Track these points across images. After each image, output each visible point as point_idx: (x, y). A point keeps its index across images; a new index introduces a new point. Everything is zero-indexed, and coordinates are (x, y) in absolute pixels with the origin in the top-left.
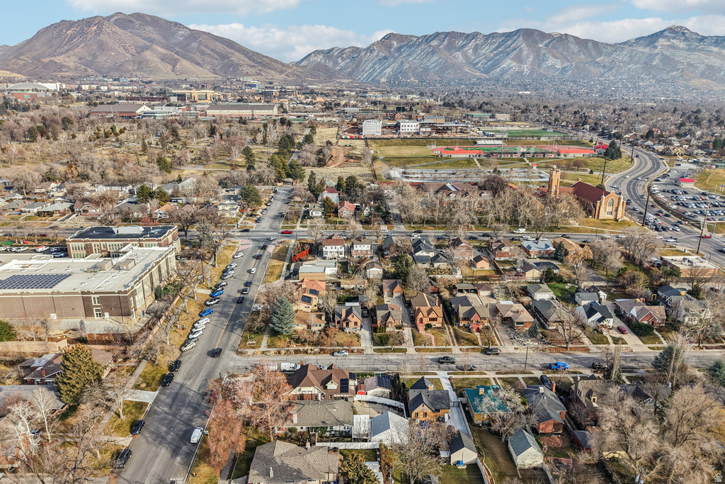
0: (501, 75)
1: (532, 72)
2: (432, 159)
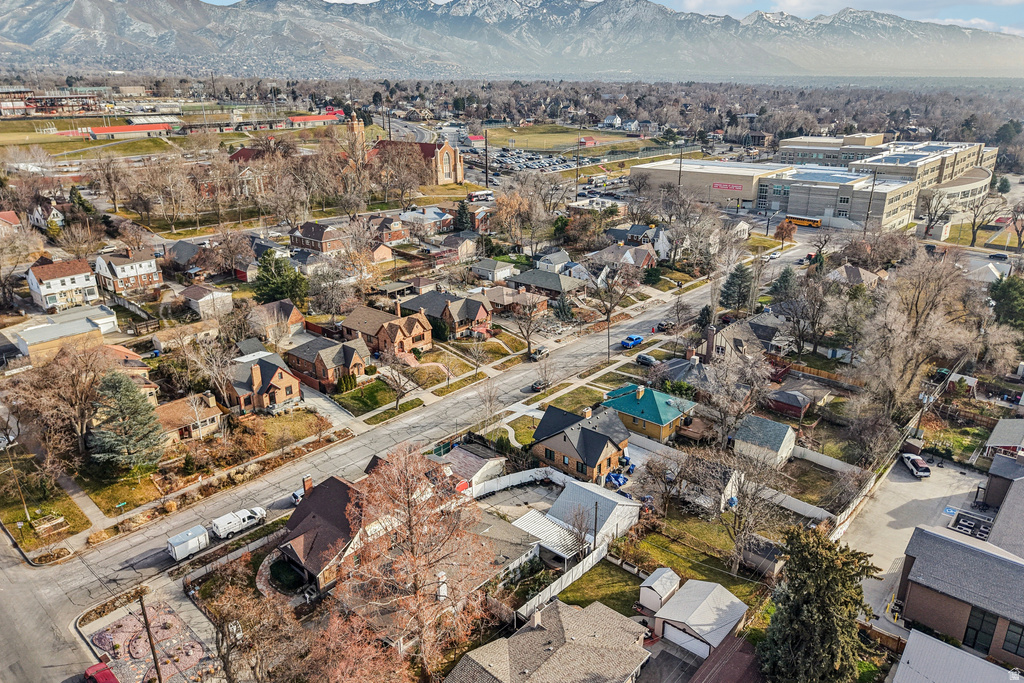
0: (58, 46)
1: (111, 41)
2: (79, 144)
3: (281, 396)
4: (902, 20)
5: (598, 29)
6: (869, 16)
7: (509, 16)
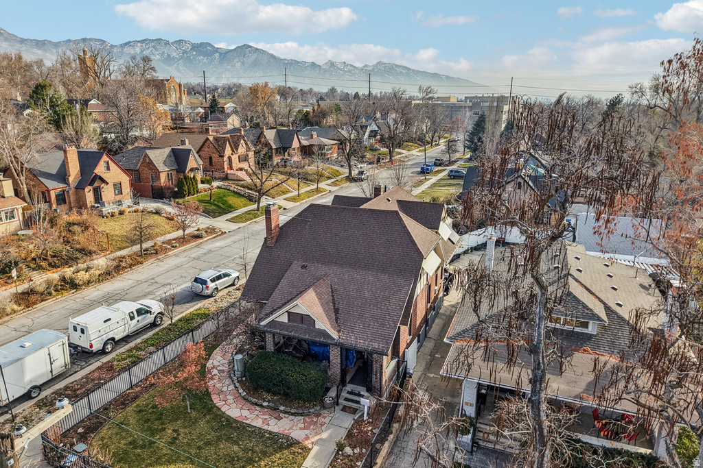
3: (108, 193)
4: (410, 69)
5: (232, 66)
6: (392, 66)
7: (169, 56)
